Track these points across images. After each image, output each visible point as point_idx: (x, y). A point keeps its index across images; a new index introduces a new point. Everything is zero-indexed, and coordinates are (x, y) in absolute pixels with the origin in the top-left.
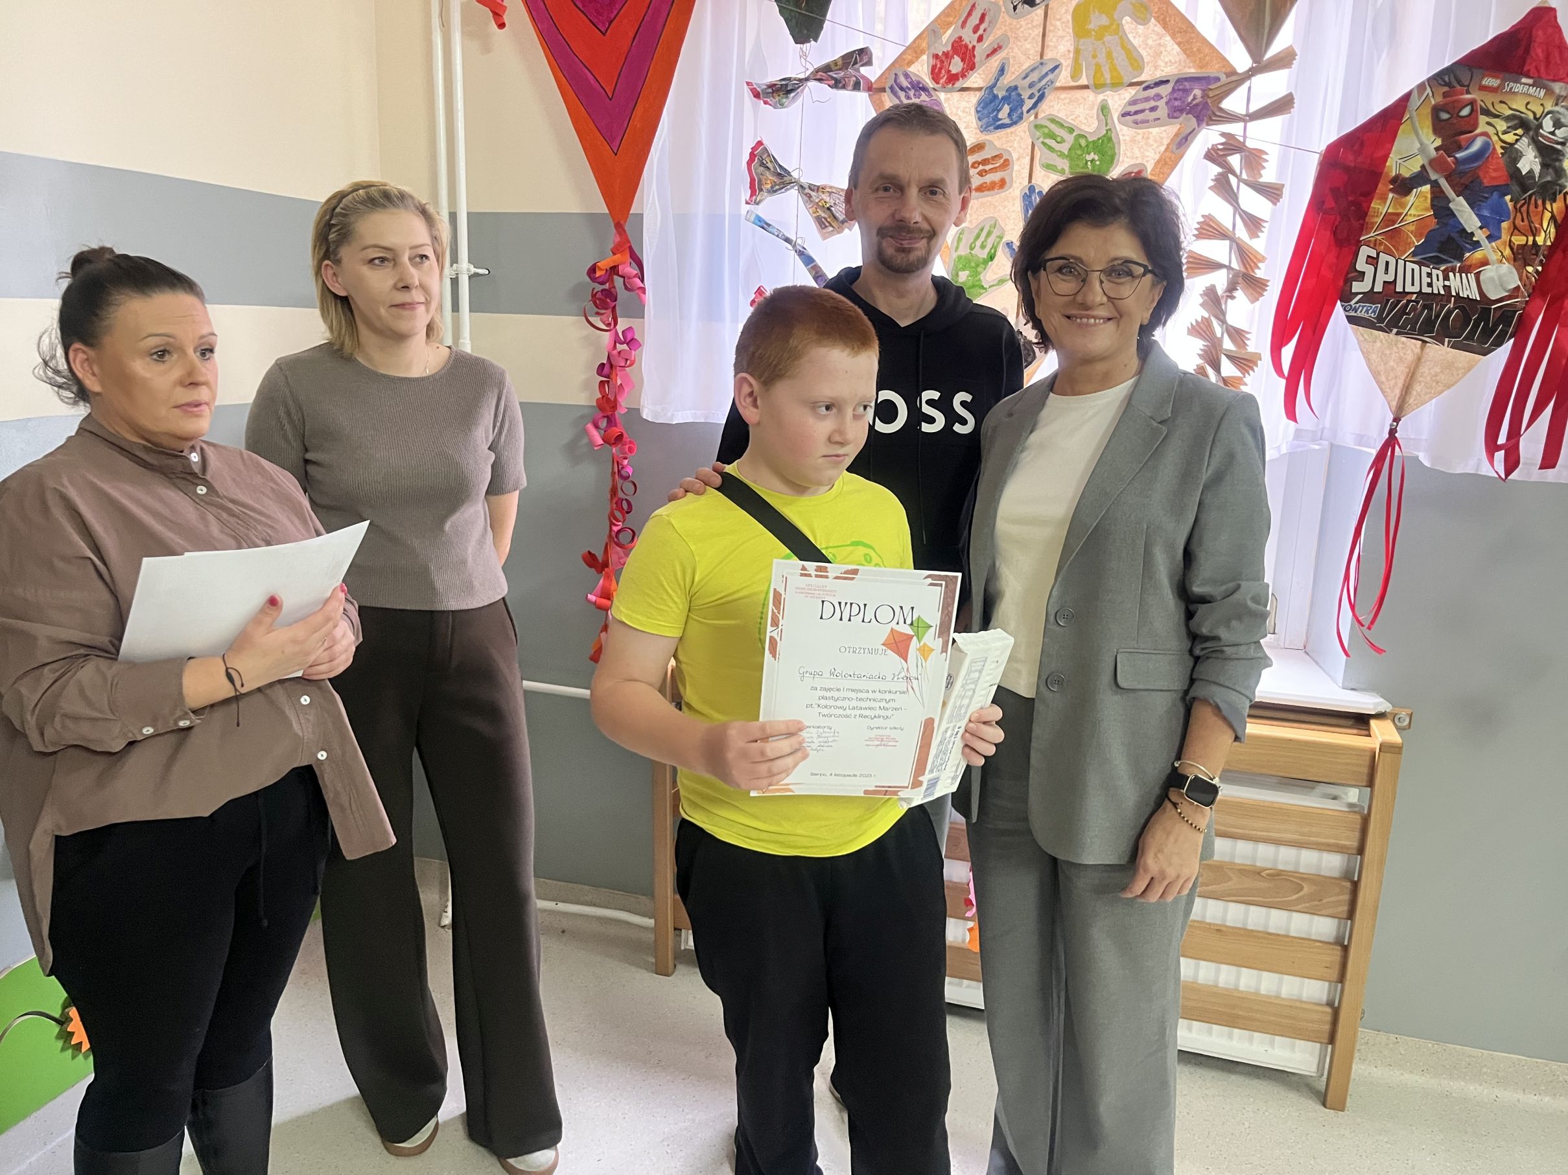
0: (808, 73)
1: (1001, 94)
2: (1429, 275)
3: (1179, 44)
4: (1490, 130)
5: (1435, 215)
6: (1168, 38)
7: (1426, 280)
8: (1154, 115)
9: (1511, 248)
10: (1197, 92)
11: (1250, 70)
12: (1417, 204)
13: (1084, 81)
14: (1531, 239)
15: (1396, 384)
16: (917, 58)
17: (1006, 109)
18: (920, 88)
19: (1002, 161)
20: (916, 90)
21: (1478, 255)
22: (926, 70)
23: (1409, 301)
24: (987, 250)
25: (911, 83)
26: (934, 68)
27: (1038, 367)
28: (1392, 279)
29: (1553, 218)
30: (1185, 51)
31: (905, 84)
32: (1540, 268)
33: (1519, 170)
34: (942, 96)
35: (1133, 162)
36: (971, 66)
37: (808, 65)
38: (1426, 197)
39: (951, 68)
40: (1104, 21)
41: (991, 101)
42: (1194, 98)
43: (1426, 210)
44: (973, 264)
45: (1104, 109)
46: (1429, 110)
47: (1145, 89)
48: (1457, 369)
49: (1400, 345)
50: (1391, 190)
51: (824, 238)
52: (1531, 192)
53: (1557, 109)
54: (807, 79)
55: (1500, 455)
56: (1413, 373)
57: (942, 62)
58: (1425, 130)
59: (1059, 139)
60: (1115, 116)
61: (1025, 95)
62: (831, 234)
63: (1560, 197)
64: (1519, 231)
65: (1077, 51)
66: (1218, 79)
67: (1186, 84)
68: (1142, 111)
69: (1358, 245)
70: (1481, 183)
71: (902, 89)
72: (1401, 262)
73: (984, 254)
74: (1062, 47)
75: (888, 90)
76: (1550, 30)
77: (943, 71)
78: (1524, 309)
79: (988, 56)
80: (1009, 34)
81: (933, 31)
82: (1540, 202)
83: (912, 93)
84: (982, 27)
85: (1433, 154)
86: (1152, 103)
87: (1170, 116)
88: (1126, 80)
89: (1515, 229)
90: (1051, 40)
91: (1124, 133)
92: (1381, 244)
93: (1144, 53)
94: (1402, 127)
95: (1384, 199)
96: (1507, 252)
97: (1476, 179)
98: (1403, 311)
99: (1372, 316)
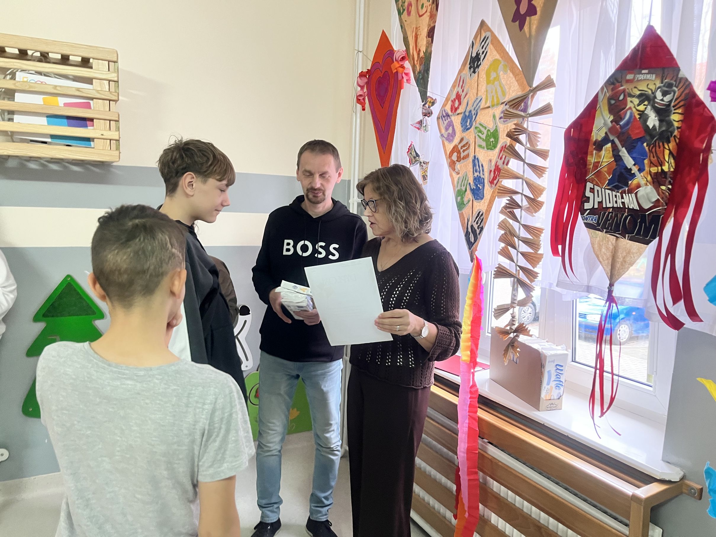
1: (467, 114)
2: (616, 196)
3: (517, 81)
4: (632, 105)
5: (615, 160)
6: (514, 79)
7: (615, 199)
9: (651, 176)
12: (606, 155)
13: (489, 104)
14: (660, 168)
15: (608, 262)
16: (448, 103)
17: (469, 121)
18: (448, 116)
19: (468, 145)
22: (450, 108)
23: (609, 213)
24: (465, 187)
25: (446, 114)
28: (600, 200)
29: (671, 153)
32: (669, 187)
34: (453, 118)
35: (503, 141)
36: (460, 103)
38: (610, 151)
40: (495, 75)
41: (465, 118)
43: (611, 158)
44: (462, 194)
45: (494, 116)
46: (606, 100)
47: (506, 105)
49: (607, 238)
50: (594, 149)
52: (655, 139)
53: (663, 84)
56: (615, 257)
57: (453, 103)
58: (606, 112)
59: (482, 133)
60: (497, 118)
61: (473, 113)
63: (672, 139)
64: (653, 164)
65: (487, 91)
69: (586, 182)
70: (631, 138)
72: (604, 190)
74: (482, 90)
75: (441, 118)
77: (454, 107)
78: (664, 214)
79: (464, 98)
80: (470, 87)
81: (452, 90)
82: (662, 144)
83: (446, 118)
84: (463, 85)
85: (610, 125)
88: (501, 102)
89: (652, 164)
90: (480, 87)
91: (501, 127)
92: (595, 180)
94: (597, 113)
95: (592, 154)
97: (629, 136)
98: (607, 219)
99: (594, 222)
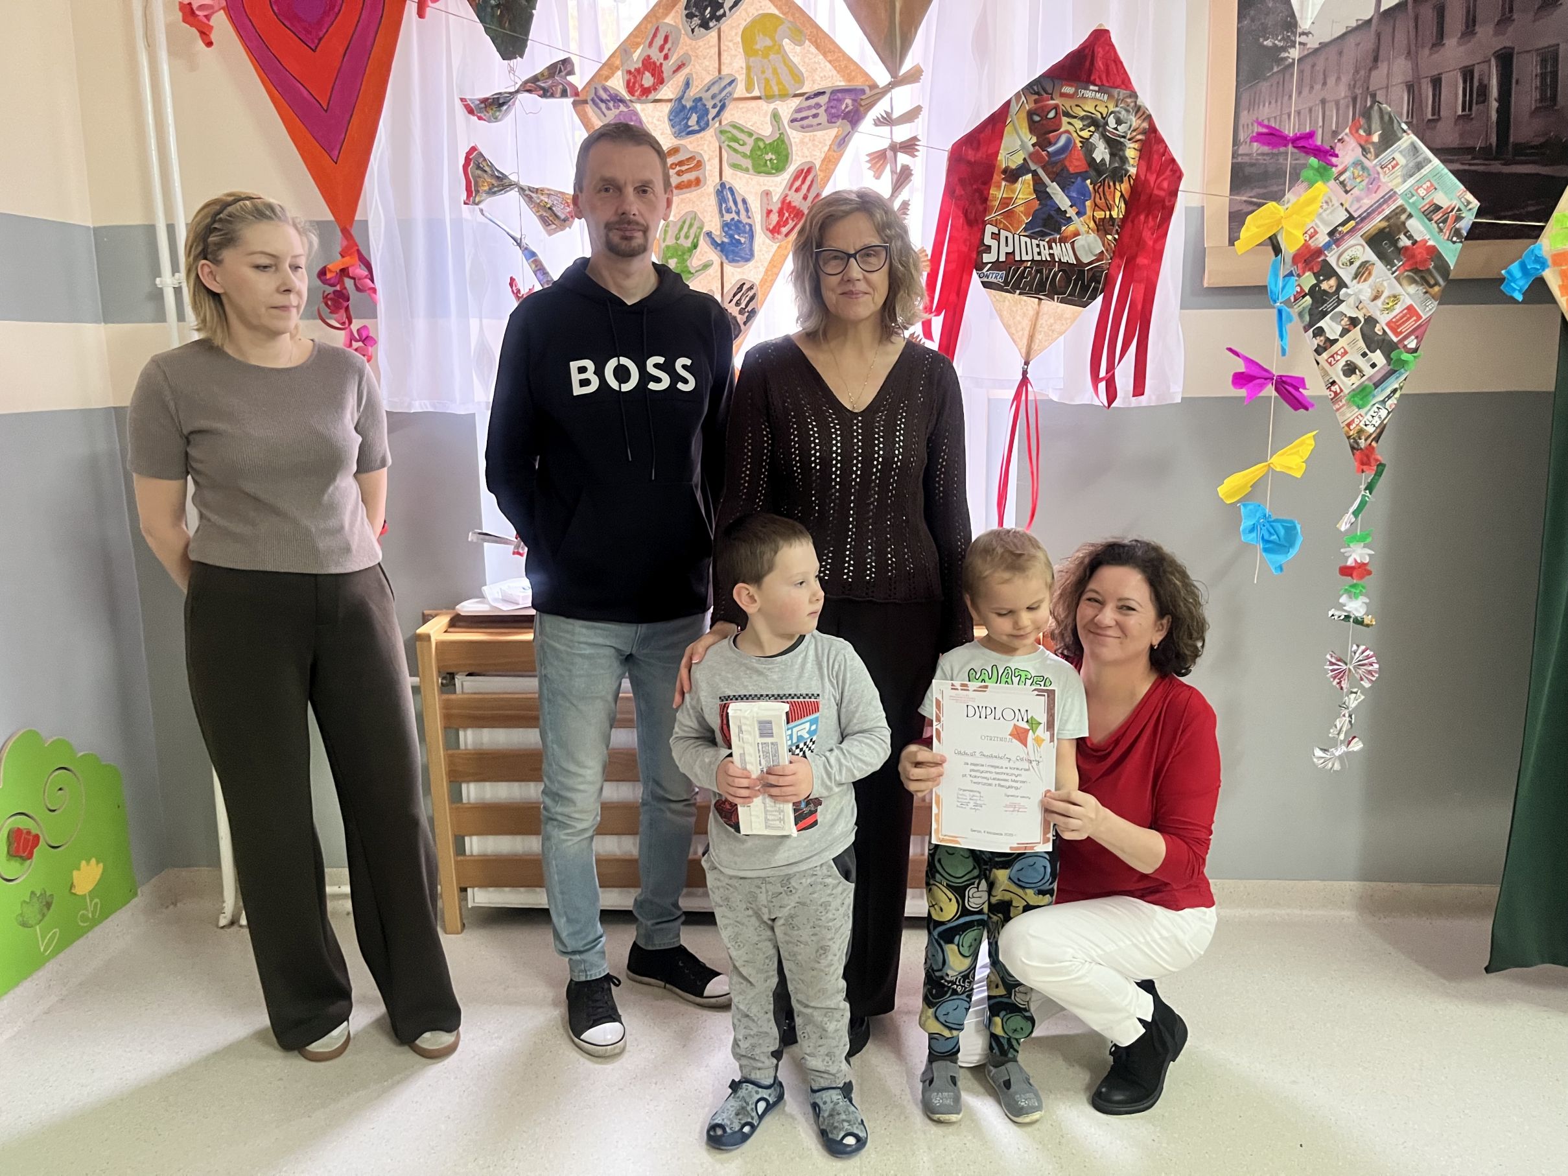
0: (517, 86)
1: (689, 105)
2: (1038, 246)
3: (830, 62)
4: (1070, 128)
5: (1038, 198)
6: (821, 57)
7: (1036, 250)
8: (816, 121)
9: (1095, 222)
10: (848, 101)
11: (890, 84)
12: (1023, 190)
13: (756, 93)
14: (1108, 213)
15: (1023, 335)
16: (613, 74)
17: (694, 117)
18: (617, 100)
19: (695, 162)
20: (615, 102)
21: (1071, 228)
22: (622, 84)
23: (1026, 268)
24: (691, 240)
25: (610, 95)
26: (628, 82)
27: (744, 339)
28: (1011, 251)
29: (1122, 195)
30: (835, 68)
31: (605, 96)
32: (1117, 236)
33: (1094, 159)
34: (638, 107)
35: (804, 160)
36: (660, 81)
37: (517, 80)
38: (1029, 184)
39: (643, 82)
40: (768, 42)
41: (681, 111)
42: (846, 107)
43: (1030, 194)
44: (680, 253)
45: (775, 116)
46: (1024, 115)
47: (807, 99)
48: (1066, 319)
49: (1023, 303)
50: (1003, 179)
51: (550, 234)
53: (1117, 109)
54: (517, 92)
55: (1102, 386)
56: (1035, 325)
57: (635, 77)
58: (1024, 130)
59: (741, 142)
60: (786, 121)
61: (709, 104)
62: (555, 231)
63: (1126, 179)
64: (1099, 207)
65: (748, 68)
66: (863, 91)
67: (839, 95)
68: (806, 118)
69: (984, 224)
70: (1068, 170)
71: (602, 101)
72: (1016, 237)
73: (688, 244)
74: (736, 64)
75: (590, 102)
76: (1107, 48)
77: (637, 85)
78: (1108, 269)
79: (675, 72)
80: (690, 53)
81: (624, 50)
82: (1111, 184)
83: (611, 104)
84: (667, 47)
85: (1031, 149)
86: (814, 111)
87: (830, 122)
88: (792, 92)
90: (725, 57)
91: (794, 136)
92: (1001, 222)
93: (803, 70)
94: (1006, 129)
95: (999, 187)
96: (1092, 224)
97: (1064, 168)
98: (1022, 276)
99: (1000, 281)
